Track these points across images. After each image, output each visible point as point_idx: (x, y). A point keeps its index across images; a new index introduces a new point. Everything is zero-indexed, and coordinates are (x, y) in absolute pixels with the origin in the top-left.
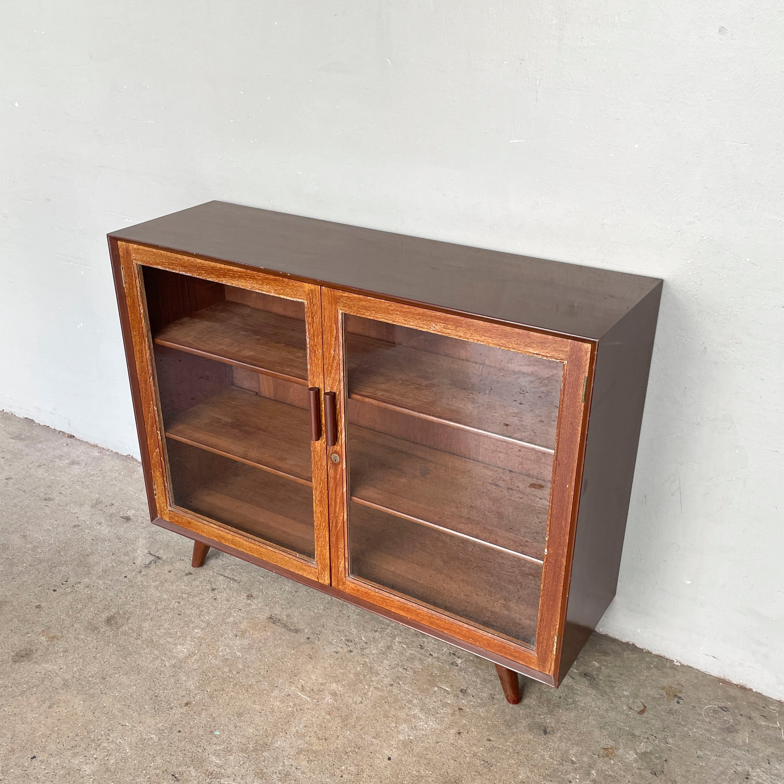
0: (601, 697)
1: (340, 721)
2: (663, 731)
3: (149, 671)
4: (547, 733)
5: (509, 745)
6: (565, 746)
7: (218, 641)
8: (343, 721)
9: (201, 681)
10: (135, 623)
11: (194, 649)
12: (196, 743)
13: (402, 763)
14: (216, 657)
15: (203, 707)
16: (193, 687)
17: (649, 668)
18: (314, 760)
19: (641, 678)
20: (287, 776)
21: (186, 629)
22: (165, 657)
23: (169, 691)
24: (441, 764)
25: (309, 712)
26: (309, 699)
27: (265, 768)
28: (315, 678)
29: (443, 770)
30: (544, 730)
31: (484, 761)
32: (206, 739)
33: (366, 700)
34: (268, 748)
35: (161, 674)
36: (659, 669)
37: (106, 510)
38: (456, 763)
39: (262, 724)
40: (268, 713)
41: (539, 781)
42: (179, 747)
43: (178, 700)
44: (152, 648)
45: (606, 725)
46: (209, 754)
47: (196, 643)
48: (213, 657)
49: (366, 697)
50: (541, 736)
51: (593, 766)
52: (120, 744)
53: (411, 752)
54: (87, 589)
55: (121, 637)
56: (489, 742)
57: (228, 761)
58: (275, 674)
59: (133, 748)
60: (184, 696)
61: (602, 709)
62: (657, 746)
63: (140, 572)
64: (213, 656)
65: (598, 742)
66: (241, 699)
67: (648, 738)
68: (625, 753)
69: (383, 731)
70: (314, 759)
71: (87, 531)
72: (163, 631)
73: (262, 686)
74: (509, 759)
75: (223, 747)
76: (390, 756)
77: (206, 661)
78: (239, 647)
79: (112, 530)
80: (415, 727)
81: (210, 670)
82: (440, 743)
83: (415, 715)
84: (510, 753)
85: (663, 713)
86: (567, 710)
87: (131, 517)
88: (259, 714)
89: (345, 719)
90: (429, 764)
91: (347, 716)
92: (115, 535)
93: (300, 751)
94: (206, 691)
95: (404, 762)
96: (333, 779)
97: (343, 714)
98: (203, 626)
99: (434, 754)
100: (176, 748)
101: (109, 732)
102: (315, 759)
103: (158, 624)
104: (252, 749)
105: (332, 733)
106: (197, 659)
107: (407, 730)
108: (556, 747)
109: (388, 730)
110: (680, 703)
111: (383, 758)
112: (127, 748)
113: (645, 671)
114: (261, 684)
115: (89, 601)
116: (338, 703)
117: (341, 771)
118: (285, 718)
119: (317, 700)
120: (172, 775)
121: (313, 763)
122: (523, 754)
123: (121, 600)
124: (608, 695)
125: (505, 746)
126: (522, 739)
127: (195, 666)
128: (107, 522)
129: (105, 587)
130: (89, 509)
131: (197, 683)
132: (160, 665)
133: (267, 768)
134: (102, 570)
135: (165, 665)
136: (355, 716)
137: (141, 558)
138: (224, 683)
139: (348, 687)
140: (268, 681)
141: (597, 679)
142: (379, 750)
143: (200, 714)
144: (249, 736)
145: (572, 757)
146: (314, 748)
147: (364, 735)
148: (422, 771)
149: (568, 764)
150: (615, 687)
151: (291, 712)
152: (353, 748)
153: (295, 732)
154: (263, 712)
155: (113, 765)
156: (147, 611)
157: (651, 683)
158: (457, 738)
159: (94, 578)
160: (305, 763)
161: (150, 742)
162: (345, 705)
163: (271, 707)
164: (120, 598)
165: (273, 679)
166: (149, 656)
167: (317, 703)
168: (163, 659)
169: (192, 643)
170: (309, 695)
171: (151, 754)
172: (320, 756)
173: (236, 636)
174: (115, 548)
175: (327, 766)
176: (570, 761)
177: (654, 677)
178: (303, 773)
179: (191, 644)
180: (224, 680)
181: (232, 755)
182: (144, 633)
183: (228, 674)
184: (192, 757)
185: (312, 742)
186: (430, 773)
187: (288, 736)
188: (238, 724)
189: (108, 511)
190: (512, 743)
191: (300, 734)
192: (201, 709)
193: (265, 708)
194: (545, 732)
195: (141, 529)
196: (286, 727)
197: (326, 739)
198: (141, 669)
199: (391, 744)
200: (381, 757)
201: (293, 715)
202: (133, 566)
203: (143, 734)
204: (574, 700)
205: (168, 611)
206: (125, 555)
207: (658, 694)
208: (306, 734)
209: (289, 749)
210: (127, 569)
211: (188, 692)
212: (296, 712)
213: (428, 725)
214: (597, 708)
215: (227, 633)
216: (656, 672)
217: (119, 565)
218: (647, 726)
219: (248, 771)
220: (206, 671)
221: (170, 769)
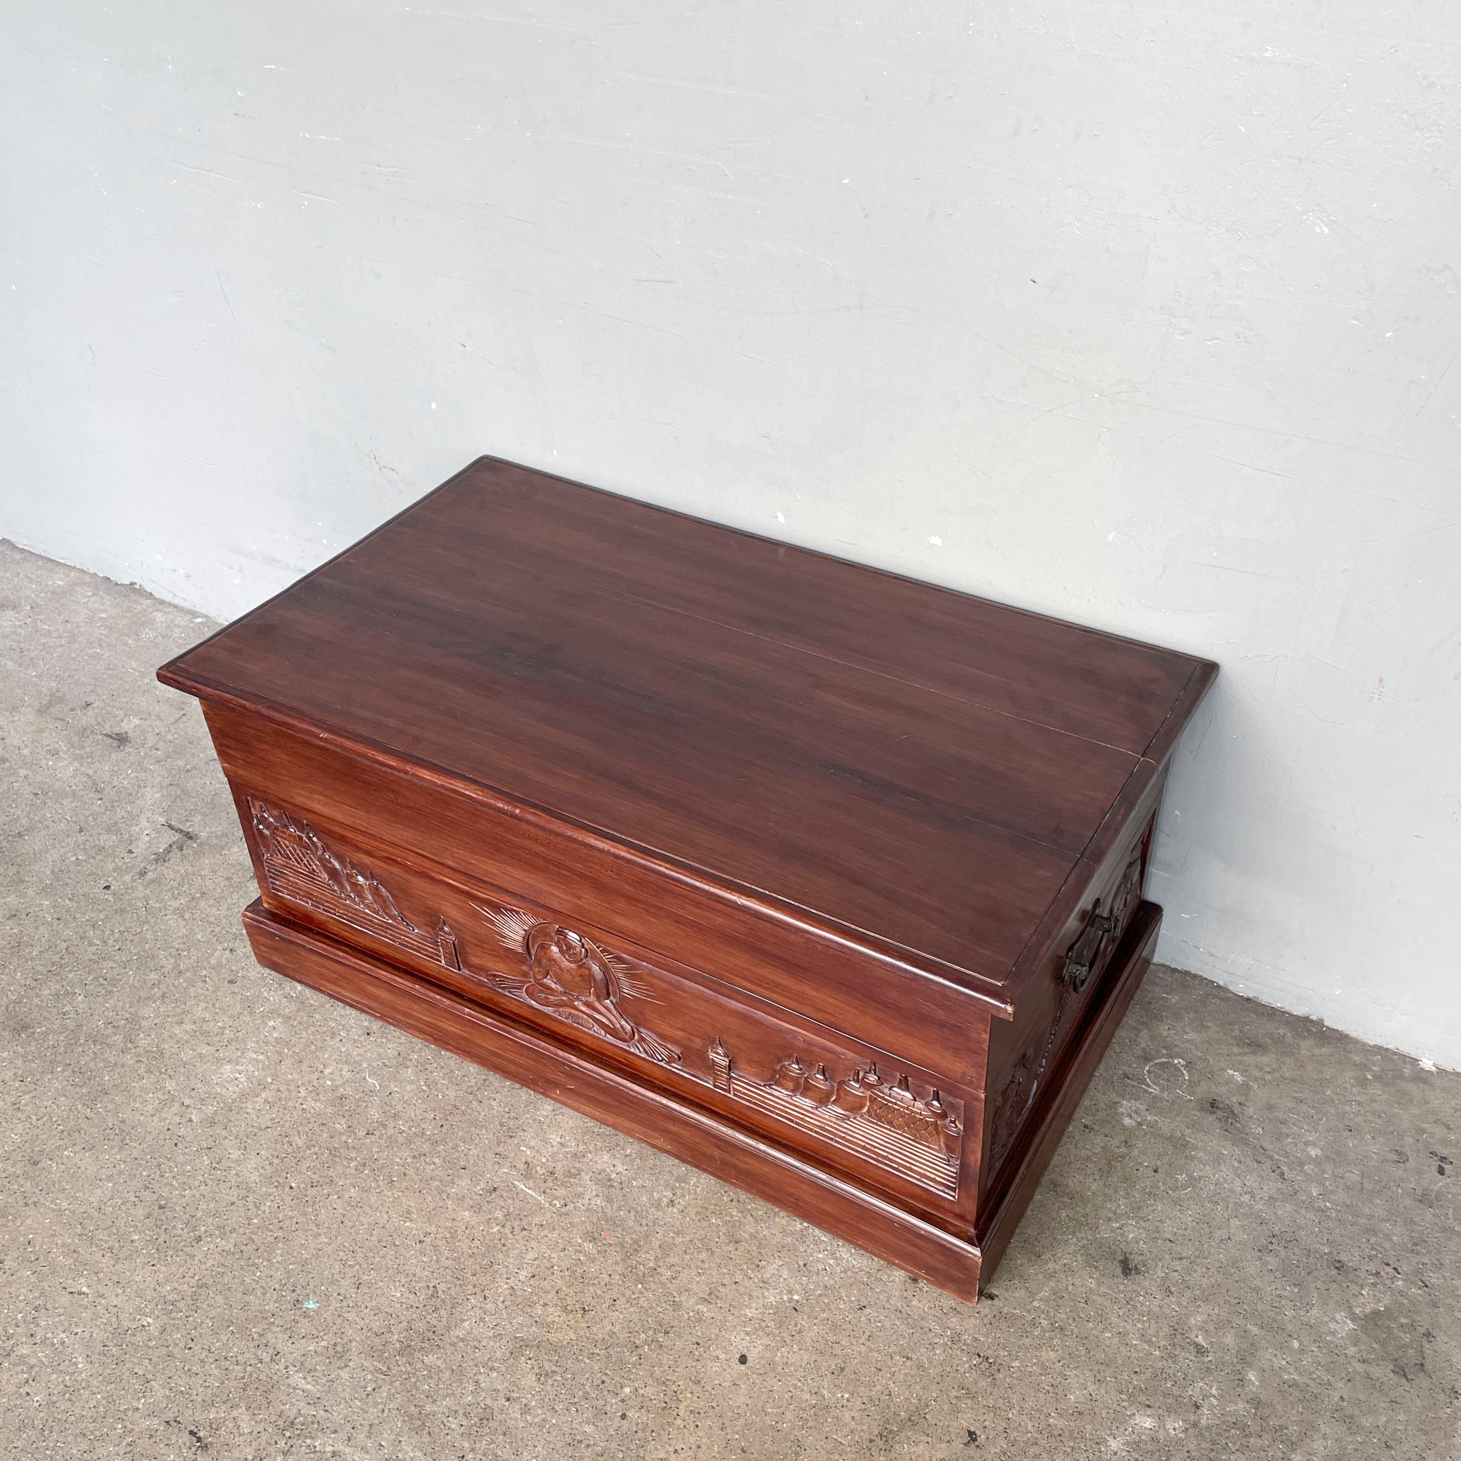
0: (1256, 1165)
1: (619, 1259)
2: (1412, 1251)
3: (149, 1138)
4: (1130, 1270)
5: (1039, 1308)
6: (1179, 1304)
7: (322, 1049)
8: (627, 1257)
9: (276, 1161)
10: (123, 1009)
11: (263, 1074)
12: (256, 1336)
13: (773, 1370)
14: (316, 1092)
15: (280, 1234)
16: (255, 1177)
17: (1363, 1082)
18: (554, 1372)
19: (1347, 1108)
20: (485, 1422)
21: (247, 1019)
22: (191, 1097)
23: (194, 1192)
24: (873, 1369)
25: (542, 1234)
26: (541, 1199)
27: (430, 1400)
28: (559, 1139)
29: (879, 1387)
30: (1121, 1261)
31: (979, 1356)
32: (281, 1323)
33: (683, 1196)
34: (439, 1343)
35: (180, 1146)
36: (1386, 1084)
37: (73, 719)
38: (909, 1363)
39: (426, 1273)
40: (440, 1243)
41: (1119, 1409)
42: (213, 1349)
43: (216, 1214)
44: (161, 1073)
45: (1274, 1241)
46: (287, 1367)
47: (268, 1057)
48: (311, 1092)
49: (683, 1189)
50: (1116, 1280)
51: (1249, 1359)
52: (61, 1348)
53: (797, 1337)
54: (10, 922)
55: (86, 1048)
56: (990, 1302)
57: (335, 1386)
58: (460, 1134)
59: (95, 1357)
60: (232, 1204)
61: (1261, 1198)
62: (1402, 1294)
63: (143, 873)
64: (310, 1089)
65: (1256, 1290)
66: (376, 1205)
67: (1378, 1273)
68: (1326, 1319)
69: (725, 1281)
70: (554, 1368)
71: (23, 772)
72: (189, 1027)
73: (427, 1167)
74: (1039, 1347)
75: (324, 1343)
76: (745, 1352)
77: (290, 1104)
78: (375, 1065)
79: (84, 769)
80: (805, 1265)
81: (300, 1129)
82: (868, 1311)
83: (805, 1233)
84: (1043, 1331)
85: (1408, 1202)
86: (1175, 1203)
87: (130, 734)
88: (419, 1245)
89: (630, 1251)
90: (842, 1369)
91: (636, 1242)
92: (90, 782)
93: (520, 1346)
94: (287, 1189)
95: (780, 1368)
96: (601, 1424)
97: (627, 1239)
98: (287, 1011)
99: (853, 1341)
100: (205, 1353)
101: (36, 1314)
102: (557, 1369)
103: (178, 1010)
104: (398, 1345)
105: (599, 1292)
106: (270, 1100)
107: (785, 1274)
108: (1156, 1309)
109: (739, 1277)
110: (1447, 1172)
111: (728, 1357)
112: (80, 1359)
113: (1355, 1090)
114: (426, 1163)
115: (12, 954)
116: (614, 1207)
117: (623, 1401)
118: (484, 1256)
119: (562, 1202)
120: (192, 1433)
121: (550, 1382)
122: (1076, 1331)
123: (93, 949)
124: (1271, 1157)
125: (1028, 1311)
126: (1070, 1288)
127: (265, 1121)
128: (72, 750)
129: (55, 916)
130: (30, 718)
131: (267, 1167)
132: (178, 1119)
133: (434, 1401)
134: (52, 871)
135: (190, 1121)
136: (656, 1243)
137: (147, 838)
138: (334, 1163)
139: (638, 1161)
140: (443, 1154)
141: (1241, 1117)
142: (717, 1336)
143: (271, 1252)
144: (390, 1310)
145: (1197, 1337)
146: (553, 1337)
147: (680, 1294)
148: (825, 1392)
149: (1187, 1355)
150: (1288, 1136)
151: (498, 1236)
152: (651, 1332)
153: (507, 1292)
154: (428, 1240)
155: (40, 1409)
156: (153, 976)
157: (1371, 1122)
158: (909, 1294)
159: (31, 892)
160: (530, 1380)
161: (139, 1339)
162: (633, 1213)
163: (449, 1224)
164: (91, 944)
165: (456, 1147)
166: (151, 1095)
167: (563, 1210)
168: (187, 1102)
169: (261, 1057)
170: (543, 1186)
171: (140, 1372)
172: (567, 1359)
173: (368, 1034)
174: (87, 813)
175: (588, 1388)
176: (1192, 1348)
177: (1376, 1106)
178: (526, 1410)
179: (256, 1059)
180: (335, 1156)
181: (346, 1366)
182: (142, 1035)
183: (344, 1138)
184: (243, 1378)
185: (549, 1320)
186: (847, 1396)
187: (490, 1306)
188: (365, 1277)
189: (75, 722)
190: (1046, 1301)
191: (520, 1300)
192: (272, 1239)
193: (433, 1229)
194: (1127, 1268)
195: (152, 764)
196: (482, 1280)
197: (584, 1309)
198: (129, 1133)
199: (746, 1315)
200: (722, 1356)
201: (504, 1245)
202: (127, 860)
203: (121, 1318)
204: (1191, 1177)
205: (204, 973)
206: (109, 831)
207: (1391, 1150)
208: (535, 1298)
209: (492, 1343)
210: (111, 866)
211: (243, 1192)
212: (511, 1236)
213: (836, 1259)
214: (1247, 1197)
215: (348, 1028)
216: (1379, 1092)
217: (94, 858)
218: (1371, 1241)
219: (387, 1411)
220: (290, 1132)
221: (187, 1417)
